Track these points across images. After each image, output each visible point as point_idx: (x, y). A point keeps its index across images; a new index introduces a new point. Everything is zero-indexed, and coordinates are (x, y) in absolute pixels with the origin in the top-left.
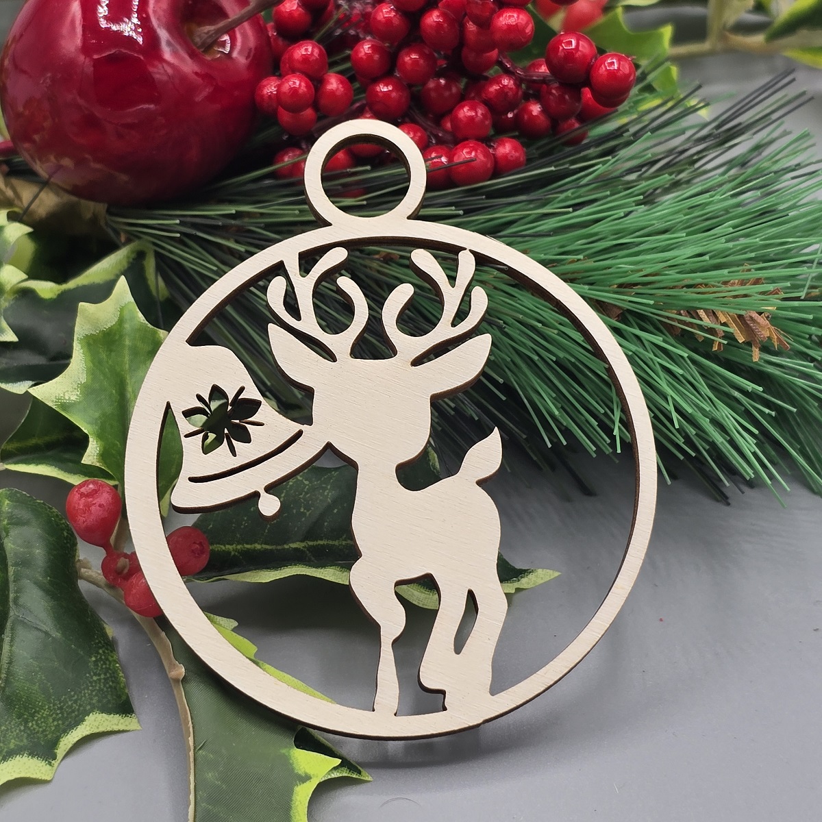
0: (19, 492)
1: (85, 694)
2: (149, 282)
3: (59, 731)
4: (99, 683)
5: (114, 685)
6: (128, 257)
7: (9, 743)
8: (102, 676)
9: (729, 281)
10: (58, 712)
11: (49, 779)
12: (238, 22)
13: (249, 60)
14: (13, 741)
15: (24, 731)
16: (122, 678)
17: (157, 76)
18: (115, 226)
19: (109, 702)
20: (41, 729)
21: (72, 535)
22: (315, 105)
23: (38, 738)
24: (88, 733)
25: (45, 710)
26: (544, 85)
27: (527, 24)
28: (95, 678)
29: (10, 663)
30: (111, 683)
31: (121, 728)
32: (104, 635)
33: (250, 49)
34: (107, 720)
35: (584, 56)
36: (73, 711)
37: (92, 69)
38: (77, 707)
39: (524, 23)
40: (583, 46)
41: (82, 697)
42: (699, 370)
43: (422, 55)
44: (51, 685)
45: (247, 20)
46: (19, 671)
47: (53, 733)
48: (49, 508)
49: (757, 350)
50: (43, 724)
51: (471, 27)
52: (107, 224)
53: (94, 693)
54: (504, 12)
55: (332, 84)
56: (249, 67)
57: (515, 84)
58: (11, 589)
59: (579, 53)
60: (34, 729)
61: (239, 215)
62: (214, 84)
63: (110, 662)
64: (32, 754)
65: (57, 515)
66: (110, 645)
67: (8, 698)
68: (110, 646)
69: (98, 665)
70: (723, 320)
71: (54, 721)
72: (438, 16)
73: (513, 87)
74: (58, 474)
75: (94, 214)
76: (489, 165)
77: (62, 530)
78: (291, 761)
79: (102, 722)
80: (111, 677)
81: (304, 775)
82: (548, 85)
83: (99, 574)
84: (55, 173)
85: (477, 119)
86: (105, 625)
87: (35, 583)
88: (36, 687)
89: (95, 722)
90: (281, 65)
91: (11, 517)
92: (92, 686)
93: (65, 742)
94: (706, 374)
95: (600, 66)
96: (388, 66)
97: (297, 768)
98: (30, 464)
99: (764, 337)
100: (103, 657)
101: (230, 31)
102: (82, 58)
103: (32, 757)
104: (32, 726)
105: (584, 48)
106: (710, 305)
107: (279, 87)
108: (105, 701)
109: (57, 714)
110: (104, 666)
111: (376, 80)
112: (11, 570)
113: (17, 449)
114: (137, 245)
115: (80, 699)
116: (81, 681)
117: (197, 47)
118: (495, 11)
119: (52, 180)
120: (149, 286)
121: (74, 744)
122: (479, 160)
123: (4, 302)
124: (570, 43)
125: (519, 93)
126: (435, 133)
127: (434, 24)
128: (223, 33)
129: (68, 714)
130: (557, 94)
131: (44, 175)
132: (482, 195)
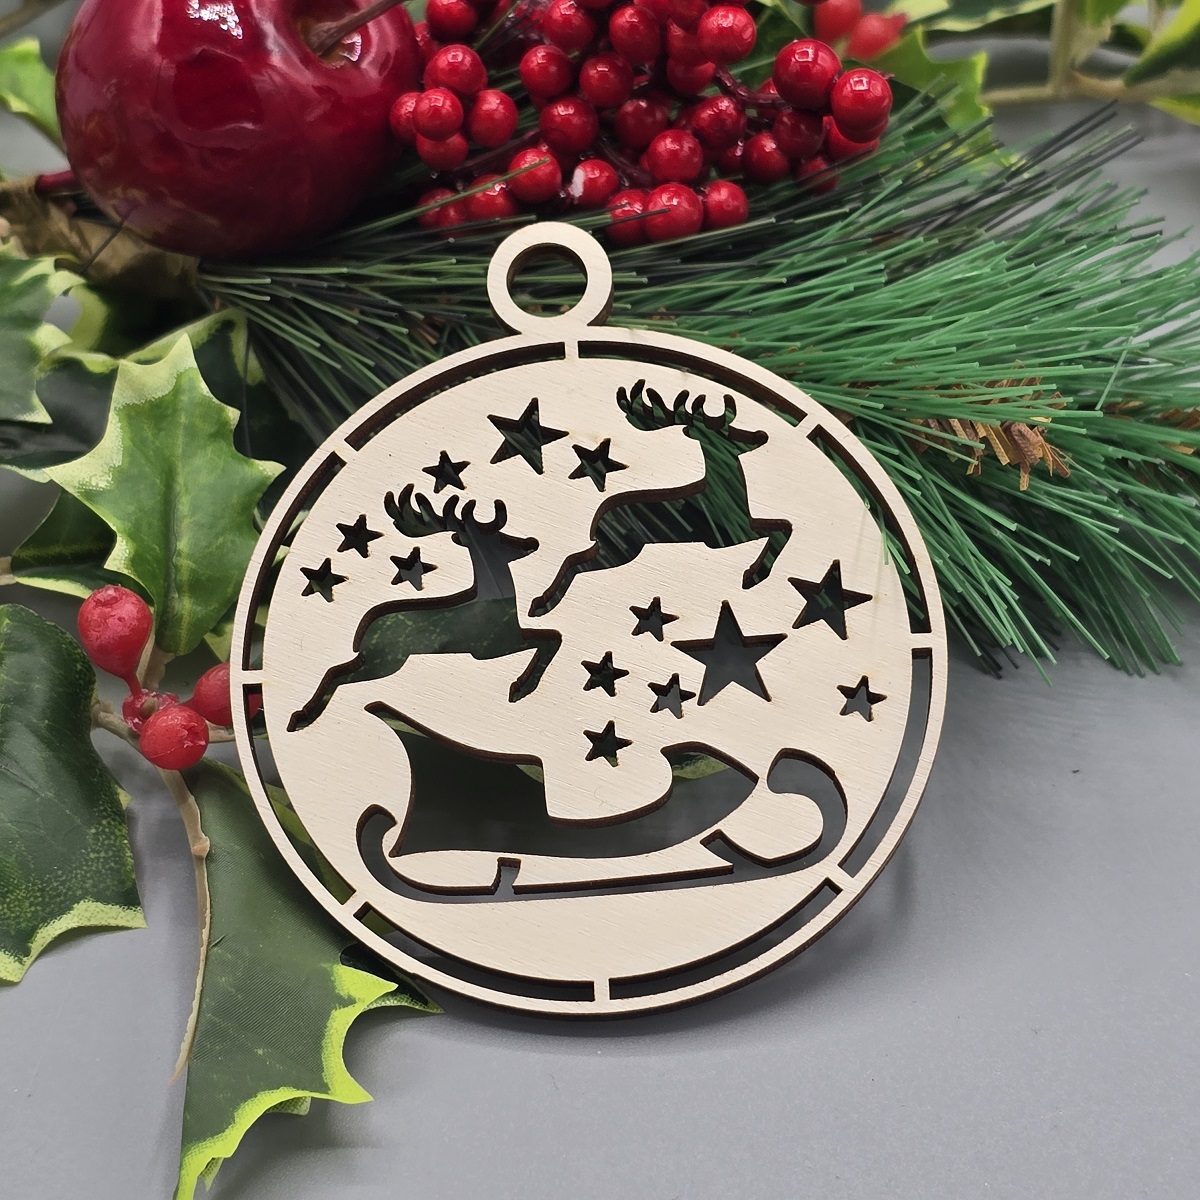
0: (25, 610)
1: (76, 874)
2: (236, 360)
3: (36, 919)
4: (97, 863)
5: (117, 866)
6: (210, 329)
8: (102, 854)
9: (997, 381)
10: (38, 894)
11: (16, 980)
12: (373, 15)
16: (129, 859)
17: (257, 86)
18: (207, 286)
19: (108, 888)
20: (13, 915)
21: (90, 669)
22: (465, 129)
23: (9, 926)
24: (75, 925)
25: (21, 891)
26: (775, 112)
27: (746, 26)
28: (92, 856)
30: (113, 864)
31: (121, 923)
32: (118, 802)
33: (388, 54)
34: (103, 911)
35: (824, 71)
36: (59, 895)
37: (172, 73)
38: (64, 891)
39: (742, 25)
41: (72, 878)
42: (948, 502)
43: (613, 67)
44: (33, 859)
45: (383, 12)
47: (28, 921)
48: (61, 632)
49: (1027, 475)
50: (17, 908)
51: (676, 31)
52: (198, 284)
53: (88, 875)
54: (715, 11)
55: (490, 103)
57: (734, 109)
59: (818, 67)
60: (5, 914)
63: (116, 837)
66: (123, 817)
68: (120, 816)
69: (98, 840)
70: (982, 434)
71: (31, 905)
72: (631, 16)
73: (733, 111)
75: (182, 269)
76: (695, 217)
77: (76, 661)
79: (95, 913)
80: (115, 857)
82: (779, 111)
83: (120, 719)
84: (128, 214)
85: (682, 154)
86: (119, 790)
87: (27, 726)
88: (12, 859)
89: (85, 913)
90: (424, 76)
91: (8, 639)
92: (87, 865)
93: (44, 934)
95: (845, 85)
96: (570, 85)
98: (46, 578)
99: (1036, 458)
100: (107, 830)
101: (360, 27)
102: (157, 60)
105: (824, 60)
106: (961, 412)
107: (416, 105)
108: (102, 886)
109: (36, 897)
110: (106, 842)
111: (554, 100)
113: (34, 558)
114: (229, 313)
115: (70, 881)
116: (73, 858)
117: (314, 51)
118: (705, 10)
119: (126, 224)
120: (235, 365)
121: (56, 938)
122: (682, 209)
123: (38, 373)
124: (806, 54)
125: (743, 121)
126: (628, 171)
127: (628, 25)
128: (349, 30)
129: (51, 898)
130: (789, 123)
131: (116, 218)
132: (676, 257)
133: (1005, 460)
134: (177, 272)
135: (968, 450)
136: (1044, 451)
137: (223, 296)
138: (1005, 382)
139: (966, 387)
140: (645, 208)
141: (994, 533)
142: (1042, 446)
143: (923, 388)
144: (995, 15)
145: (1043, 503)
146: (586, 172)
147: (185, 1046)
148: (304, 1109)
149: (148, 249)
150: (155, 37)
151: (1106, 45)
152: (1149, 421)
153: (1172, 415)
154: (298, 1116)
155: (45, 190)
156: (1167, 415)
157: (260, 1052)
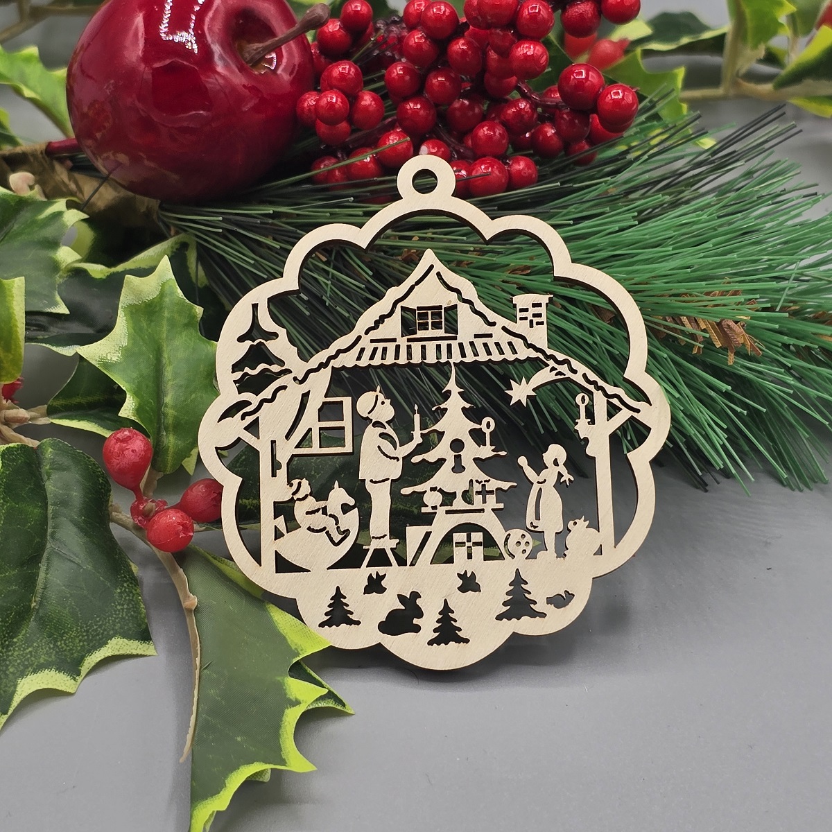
0: (61, 442)
1: (109, 620)
2: (190, 271)
3: (84, 651)
4: (123, 612)
5: (136, 614)
6: (172, 247)
7: (39, 658)
8: (125, 606)
9: (712, 292)
10: (84, 634)
11: (72, 692)
12: (285, 40)
13: (292, 76)
14: (43, 656)
15: (53, 648)
16: (143, 610)
17: (208, 86)
18: (165, 219)
19: (129, 629)
20: (68, 648)
21: (107, 482)
22: (350, 119)
23: (66, 656)
24: (110, 654)
25: (73, 632)
26: (558, 111)
27: (542, 55)
28: (119, 607)
29: (45, 588)
30: (132, 613)
31: (140, 652)
32: (130, 571)
33: (295, 65)
34: (127, 644)
35: (593, 84)
36: (98, 635)
37: (150, 76)
38: (102, 631)
39: (539, 54)
40: (592, 76)
41: (106, 623)
42: (679, 370)
43: (448, 78)
44: (80, 610)
45: (292, 40)
46: (53, 596)
47: (78, 652)
48: (87, 457)
49: (732, 355)
50: (71, 644)
51: (493, 55)
52: (159, 218)
53: (117, 621)
54: (522, 44)
55: (366, 100)
56: (292, 83)
57: (530, 107)
58: (49, 525)
59: (589, 82)
60: (62, 648)
61: (276, 215)
62: (260, 96)
63: (134, 595)
64: (59, 669)
65: (94, 464)
66: (134, 581)
67: (41, 618)
69: (122, 597)
70: (703, 326)
71: (80, 641)
72: (463, 44)
73: (530, 111)
74: (98, 430)
75: (147, 207)
76: (503, 181)
77: (98, 477)
78: (284, 687)
79: (123, 646)
80: (133, 607)
81: (294, 700)
82: (560, 110)
83: (129, 518)
84: (114, 170)
85: (495, 138)
86: (131, 563)
87: (71, 521)
88: (66, 611)
89: (115, 646)
90: (321, 81)
91: (53, 463)
92: (115, 614)
93: (90, 661)
94: (685, 374)
95: (607, 95)
96: (418, 88)
97: (289, 693)
98: (73, 420)
99: (739, 344)
100: (127, 590)
101: (277, 48)
102: (142, 66)
103: (59, 672)
104: (60, 645)
105: (593, 78)
106: (691, 312)
107: (317, 101)
108: (126, 627)
109: (83, 636)
110: (127, 598)
111: (407, 99)
112: (50, 508)
113: (62, 406)
114: (182, 237)
115: (105, 625)
116: (107, 609)
117: (247, 62)
118: (514, 42)
119: (111, 176)
120: (189, 274)
121: (97, 663)
122: (494, 175)
123: (59, 279)
124: (581, 73)
125: (535, 116)
126: (457, 149)
127: (460, 51)
128: (269, 50)
129: (92, 637)
130: (568, 119)
131: (104, 171)
132: (495, 206)
133: (718, 344)
134: (143, 209)
135: (693, 336)
136: (744, 338)
137: (176, 226)
138: (718, 292)
139: (691, 295)
140: (469, 173)
141: (710, 393)
142: (743, 335)
143: (662, 296)
144: (685, 40)
145: (742, 373)
146: (428, 148)
147: (189, 737)
148: (267, 778)
149: (124, 193)
150: (140, 53)
151: (760, 61)
152: (805, 319)
153: (821, 315)
154: (263, 783)
155: (52, 152)
156: (817, 315)
157: (239, 739)
